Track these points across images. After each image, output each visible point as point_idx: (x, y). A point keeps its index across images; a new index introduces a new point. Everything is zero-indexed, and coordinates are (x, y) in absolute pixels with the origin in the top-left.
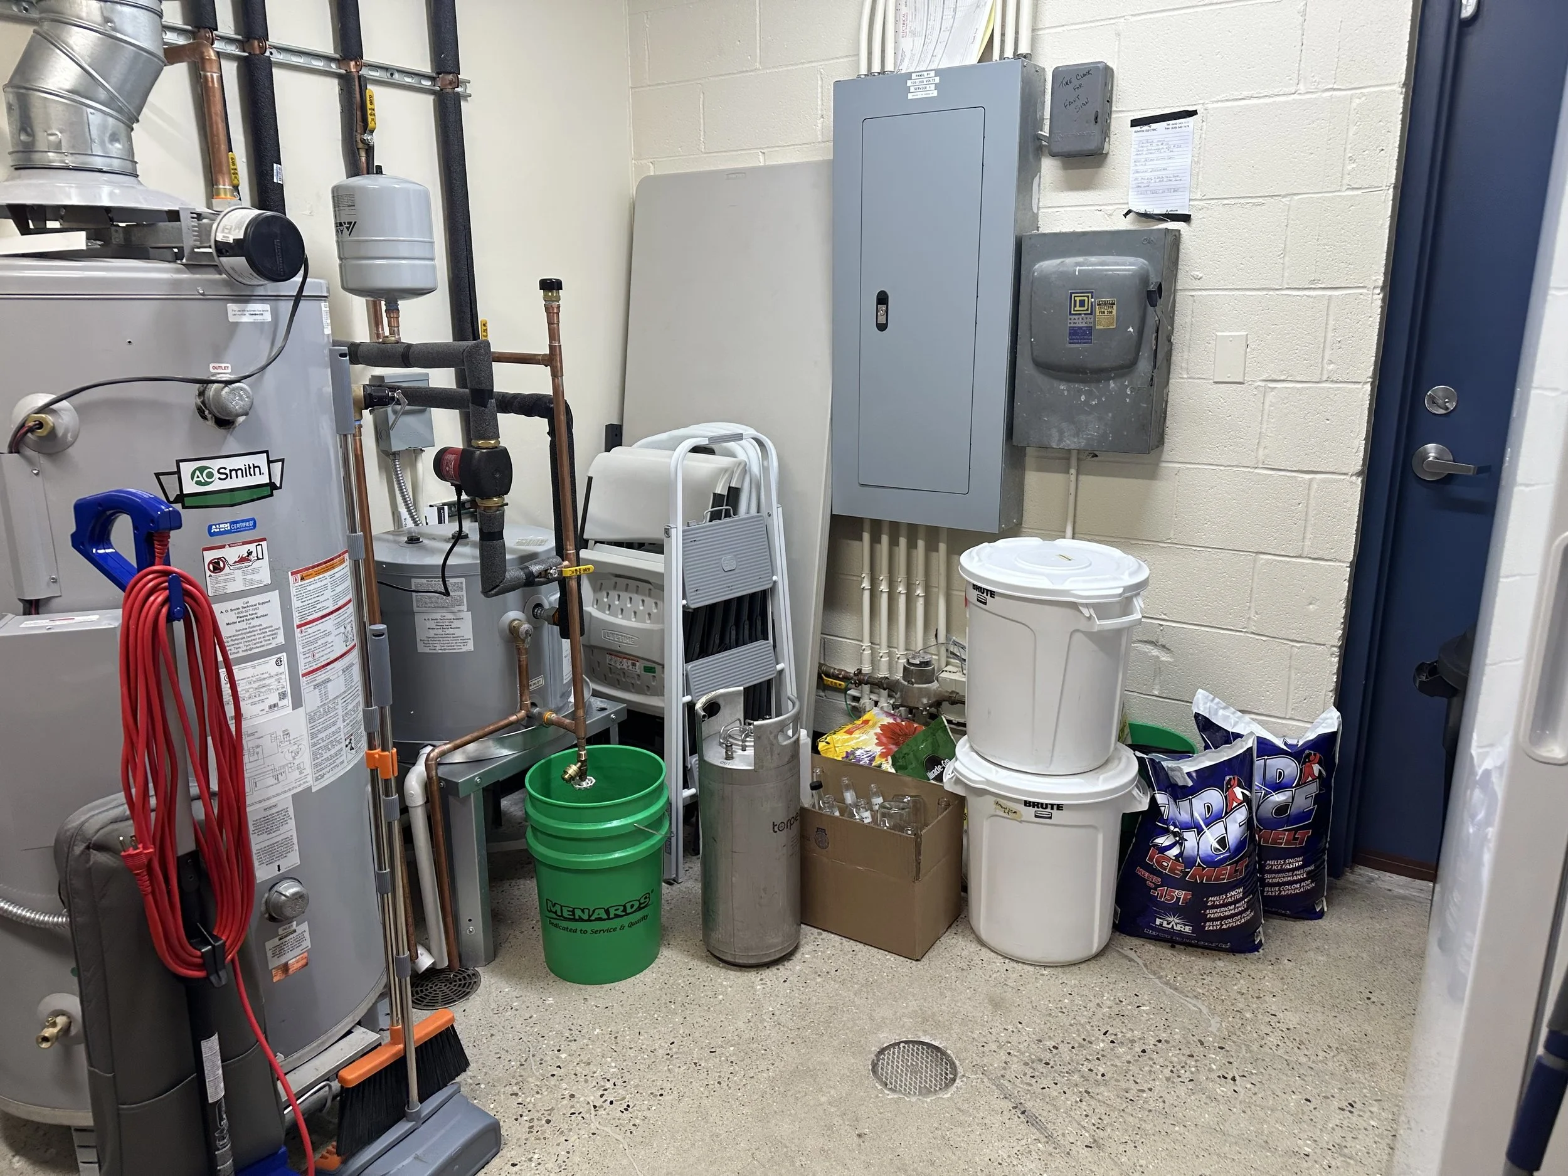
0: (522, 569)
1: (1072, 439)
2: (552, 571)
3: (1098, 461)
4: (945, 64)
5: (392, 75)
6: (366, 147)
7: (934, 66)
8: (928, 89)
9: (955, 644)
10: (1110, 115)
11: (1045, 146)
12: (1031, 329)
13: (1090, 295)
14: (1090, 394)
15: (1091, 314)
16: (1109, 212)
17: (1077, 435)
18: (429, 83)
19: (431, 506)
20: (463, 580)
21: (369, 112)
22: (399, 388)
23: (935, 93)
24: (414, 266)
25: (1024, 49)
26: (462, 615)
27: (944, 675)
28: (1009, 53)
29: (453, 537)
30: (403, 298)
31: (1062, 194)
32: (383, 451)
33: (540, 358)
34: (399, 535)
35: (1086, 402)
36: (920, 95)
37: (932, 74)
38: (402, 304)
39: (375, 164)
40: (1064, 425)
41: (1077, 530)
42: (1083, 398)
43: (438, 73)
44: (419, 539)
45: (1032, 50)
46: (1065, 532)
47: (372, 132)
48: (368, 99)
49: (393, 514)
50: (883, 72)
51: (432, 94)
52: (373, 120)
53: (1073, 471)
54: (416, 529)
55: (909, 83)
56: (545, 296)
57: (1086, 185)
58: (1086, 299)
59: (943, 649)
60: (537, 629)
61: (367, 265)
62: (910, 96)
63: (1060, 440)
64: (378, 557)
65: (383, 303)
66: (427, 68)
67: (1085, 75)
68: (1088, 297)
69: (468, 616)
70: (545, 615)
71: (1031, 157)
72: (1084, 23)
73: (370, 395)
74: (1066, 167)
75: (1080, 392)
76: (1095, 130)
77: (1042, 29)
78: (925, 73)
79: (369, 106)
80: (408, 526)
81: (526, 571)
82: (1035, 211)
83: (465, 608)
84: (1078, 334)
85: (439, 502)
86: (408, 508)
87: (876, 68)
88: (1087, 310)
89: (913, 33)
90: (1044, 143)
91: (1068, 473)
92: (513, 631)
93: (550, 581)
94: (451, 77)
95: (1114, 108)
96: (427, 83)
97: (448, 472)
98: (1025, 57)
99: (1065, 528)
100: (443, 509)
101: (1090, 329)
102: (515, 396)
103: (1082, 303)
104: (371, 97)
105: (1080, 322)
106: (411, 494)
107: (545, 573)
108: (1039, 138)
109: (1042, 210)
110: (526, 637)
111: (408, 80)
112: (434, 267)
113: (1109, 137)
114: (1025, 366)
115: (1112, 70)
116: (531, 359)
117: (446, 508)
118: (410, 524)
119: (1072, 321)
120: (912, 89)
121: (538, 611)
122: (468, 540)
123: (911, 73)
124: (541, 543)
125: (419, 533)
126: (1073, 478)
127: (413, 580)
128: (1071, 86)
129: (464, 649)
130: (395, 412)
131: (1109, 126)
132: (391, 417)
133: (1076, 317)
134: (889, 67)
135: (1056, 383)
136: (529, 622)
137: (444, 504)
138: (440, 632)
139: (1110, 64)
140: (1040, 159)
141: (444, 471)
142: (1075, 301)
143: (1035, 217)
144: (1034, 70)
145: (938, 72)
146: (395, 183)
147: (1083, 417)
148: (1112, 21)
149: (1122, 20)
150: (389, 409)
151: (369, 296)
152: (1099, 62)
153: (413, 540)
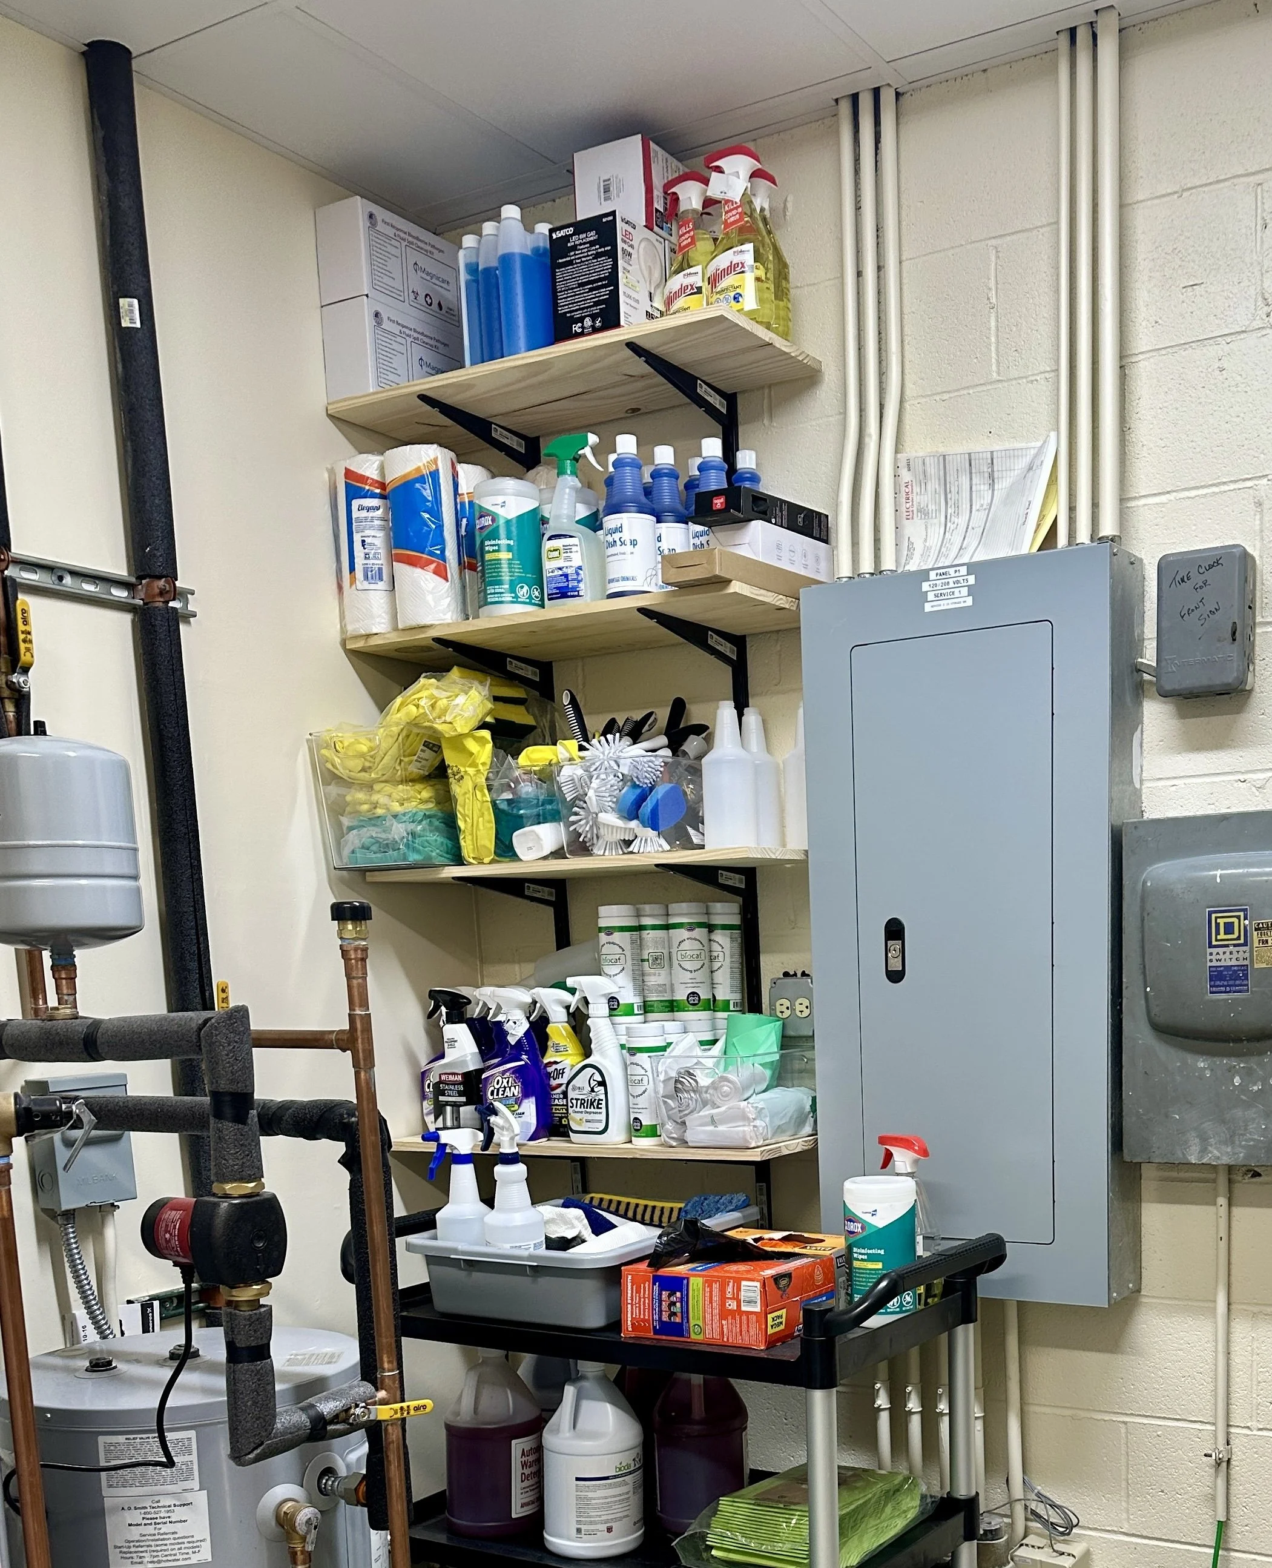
0: (302, 1409)
1: (1223, 1147)
2: (358, 1411)
3: (1261, 1183)
4: (981, 556)
5: (61, 578)
6: (16, 696)
7: (966, 560)
8: (957, 594)
9: (1041, 1498)
10: (1253, 628)
11: (1150, 682)
12: (1144, 973)
13: (1242, 914)
14: (1248, 1074)
15: (1245, 944)
16: (1259, 784)
17: (1230, 1141)
18: (125, 594)
19: (129, 1302)
20: (192, 1434)
21: (21, 637)
22: (76, 1098)
23: (969, 601)
24: (104, 888)
25: (1108, 528)
26: (189, 1497)
27: (1022, 1552)
28: (1083, 536)
29: (173, 1356)
30: (81, 945)
31: (1179, 758)
32: (44, 1210)
33: (333, 1037)
34: (74, 1357)
35: (1243, 1088)
36: (945, 605)
37: (963, 570)
38: (81, 956)
39: (33, 718)
40: (1207, 1125)
41: (1233, 1299)
42: (1237, 1081)
43: (140, 578)
44: (110, 1363)
45: (1121, 532)
46: (1215, 1301)
47: (26, 670)
48: (19, 616)
49: (63, 1318)
50: (878, 571)
51: (129, 611)
52: (28, 650)
53: (1222, 1201)
54: (104, 1345)
55: (925, 586)
56: (340, 932)
57: (1218, 743)
58: (1236, 920)
59: (1019, 1509)
60: (327, 1514)
61: (19, 888)
62: (928, 608)
63: (1204, 1151)
64: (40, 1400)
65: (46, 955)
66: (120, 569)
67: (1211, 567)
68: (1238, 917)
69: (201, 1498)
70: (341, 1489)
71: (1128, 699)
72: (1202, 487)
73: (28, 1110)
74: (1182, 715)
75: (1231, 1070)
76: (1233, 651)
77: (1135, 498)
78: (952, 571)
79: (21, 627)
80: (89, 1340)
81: (312, 1412)
82: (1138, 786)
83: (195, 1484)
84: (1222, 978)
85: (144, 1294)
86: (88, 1307)
87: (867, 566)
88: (1239, 938)
89: (924, 512)
90: (1146, 677)
91: (1215, 1204)
92: (284, 1522)
93: (354, 1428)
94: (162, 583)
95: (1259, 619)
96: (120, 594)
97: (168, 1241)
98: (1112, 540)
99: (1215, 1294)
100: (151, 1306)
101: (1244, 968)
102: (285, 1106)
103: (1229, 929)
104: (24, 611)
105: (1227, 958)
106: (94, 1283)
107: (343, 1416)
108: (1138, 670)
109: (1146, 784)
110: (308, 1532)
111: (89, 588)
112: (138, 891)
113: (1253, 663)
114: (1137, 1030)
115: (1253, 558)
116: (316, 1040)
117: (156, 1304)
118: (90, 1336)
119: (1214, 957)
120: (931, 597)
121: (328, 1482)
122: (198, 1360)
123: (927, 571)
124: (331, 1359)
125: (110, 1353)
126: (1223, 1211)
127: (101, 1440)
128: (1188, 585)
129: (194, 1559)
130: (69, 1143)
131: (1253, 645)
132: (62, 1155)
133: (1221, 950)
134: (888, 563)
135: (1190, 1058)
136: (312, 1503)
137: (153, 1298)
138: (150, 1530)
139: (1250, 550)
140: (1140, 704)
141: (162, 1242)
142: (1217, 925)
143: (1137, 794)
144: (1127, 562)
145: (972, 568)
146: (68, 749)
147: (1238, 1113)
148: (1249, 484)
149: (1264, 481)
150: (57, 1137)
151: (23, 942)
152: (1234, 546)
153: (100, 1365)
